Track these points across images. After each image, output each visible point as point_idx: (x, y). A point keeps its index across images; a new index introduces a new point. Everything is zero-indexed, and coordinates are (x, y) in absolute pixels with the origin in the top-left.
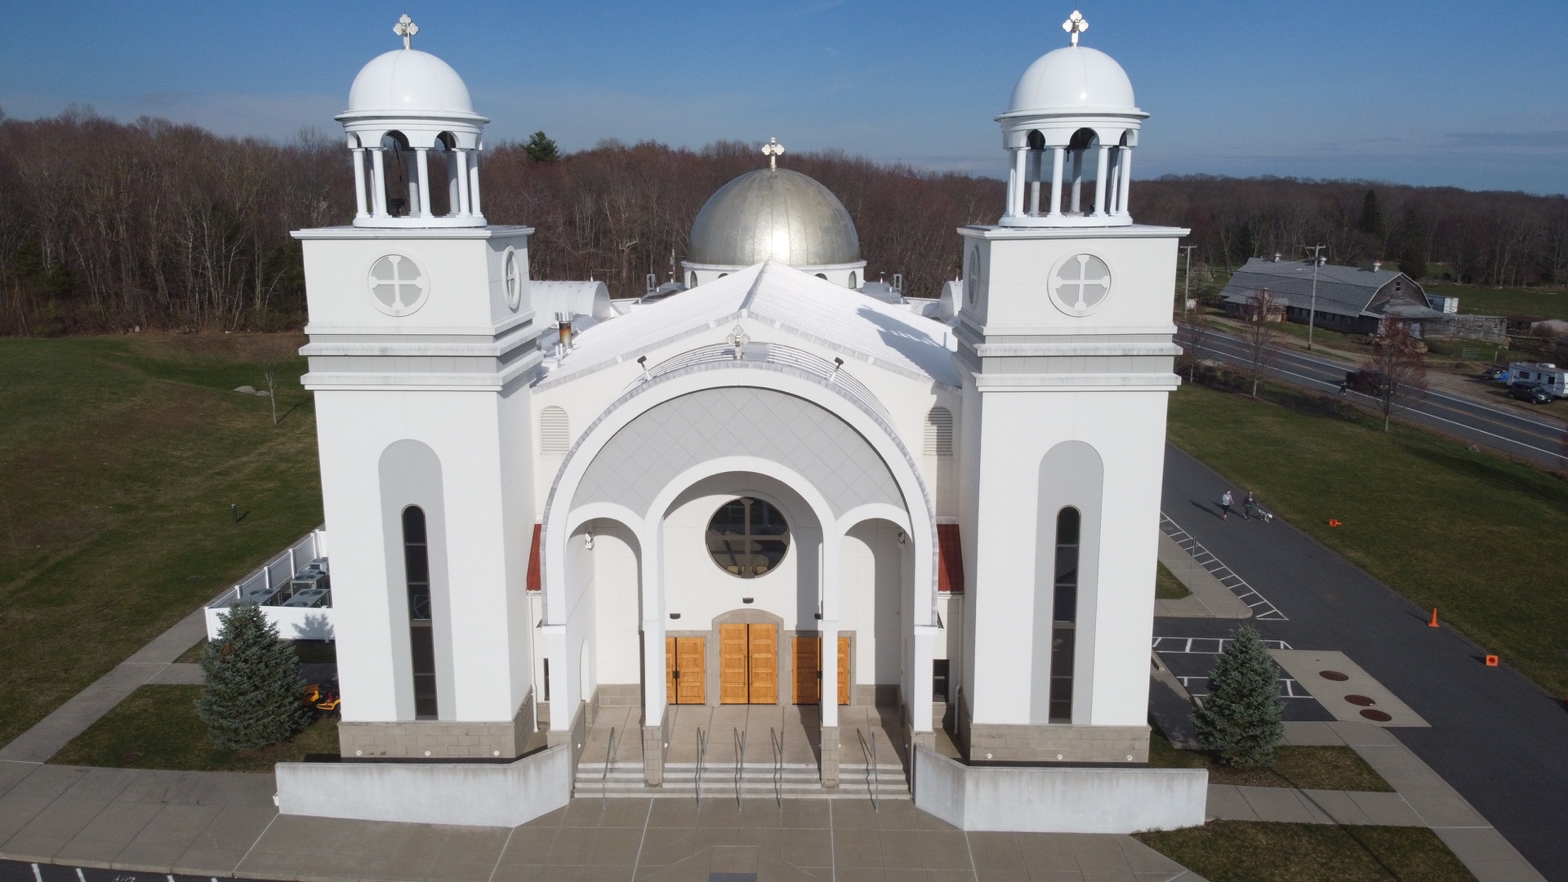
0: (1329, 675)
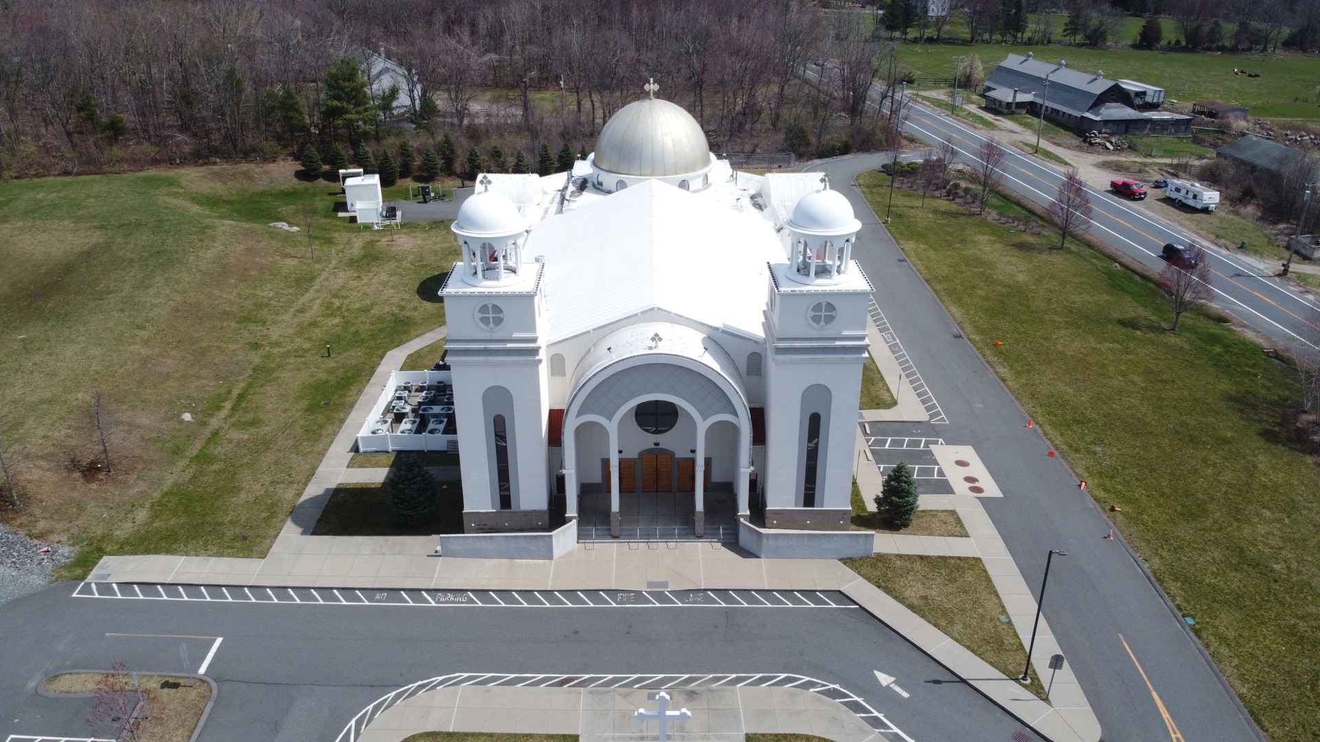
0: (961, 463)
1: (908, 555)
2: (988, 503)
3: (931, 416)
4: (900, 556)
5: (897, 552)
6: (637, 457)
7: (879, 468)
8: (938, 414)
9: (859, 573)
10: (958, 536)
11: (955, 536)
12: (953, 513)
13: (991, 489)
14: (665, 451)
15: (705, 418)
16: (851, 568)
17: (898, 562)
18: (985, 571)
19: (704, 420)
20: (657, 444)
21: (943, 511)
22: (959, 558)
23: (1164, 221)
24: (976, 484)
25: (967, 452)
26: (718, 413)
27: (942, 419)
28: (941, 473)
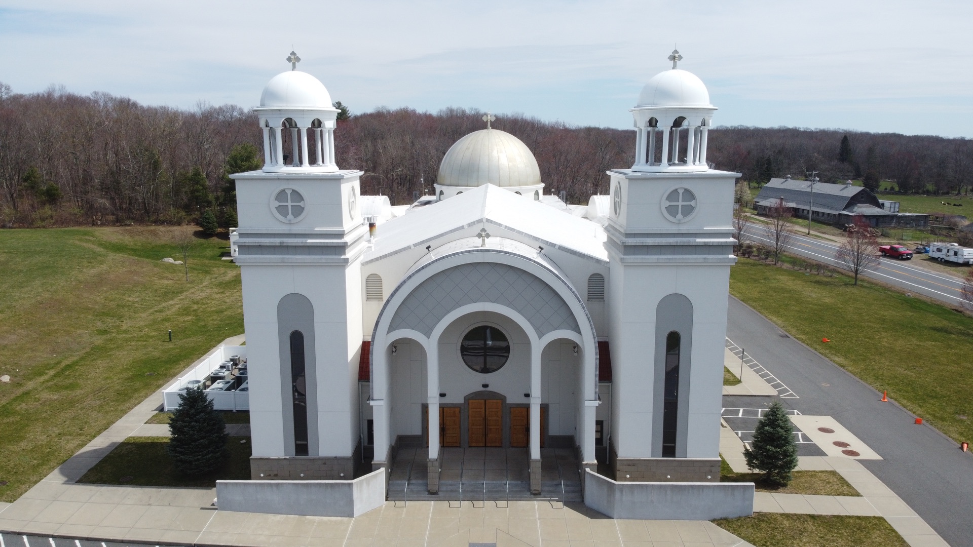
0: (823, 430)
1: (795, 515)
2: (868, 464)
3: (780, 392)
4: (787, 516)
5: (782, 512)
6: (462, 402)
7: (737, 434)
8: (785, 391)
9: (739, 535)
10: (848, 495)
11: (844, 495)
12: (834, 473)
13: (868, 453)
14: (495, 396)
15: (541, 335)
16: (729, 531)
17: (785, 522)
18: (894, 531)
19: (540, 337)
20: (485, 386)
21: (822, 472)
22: (858, 518)
23: (933, 272)
24: (848, 448)
25: (828, 421)
26: (556, 329)
27: (791, 395)
28: (805, 437)
